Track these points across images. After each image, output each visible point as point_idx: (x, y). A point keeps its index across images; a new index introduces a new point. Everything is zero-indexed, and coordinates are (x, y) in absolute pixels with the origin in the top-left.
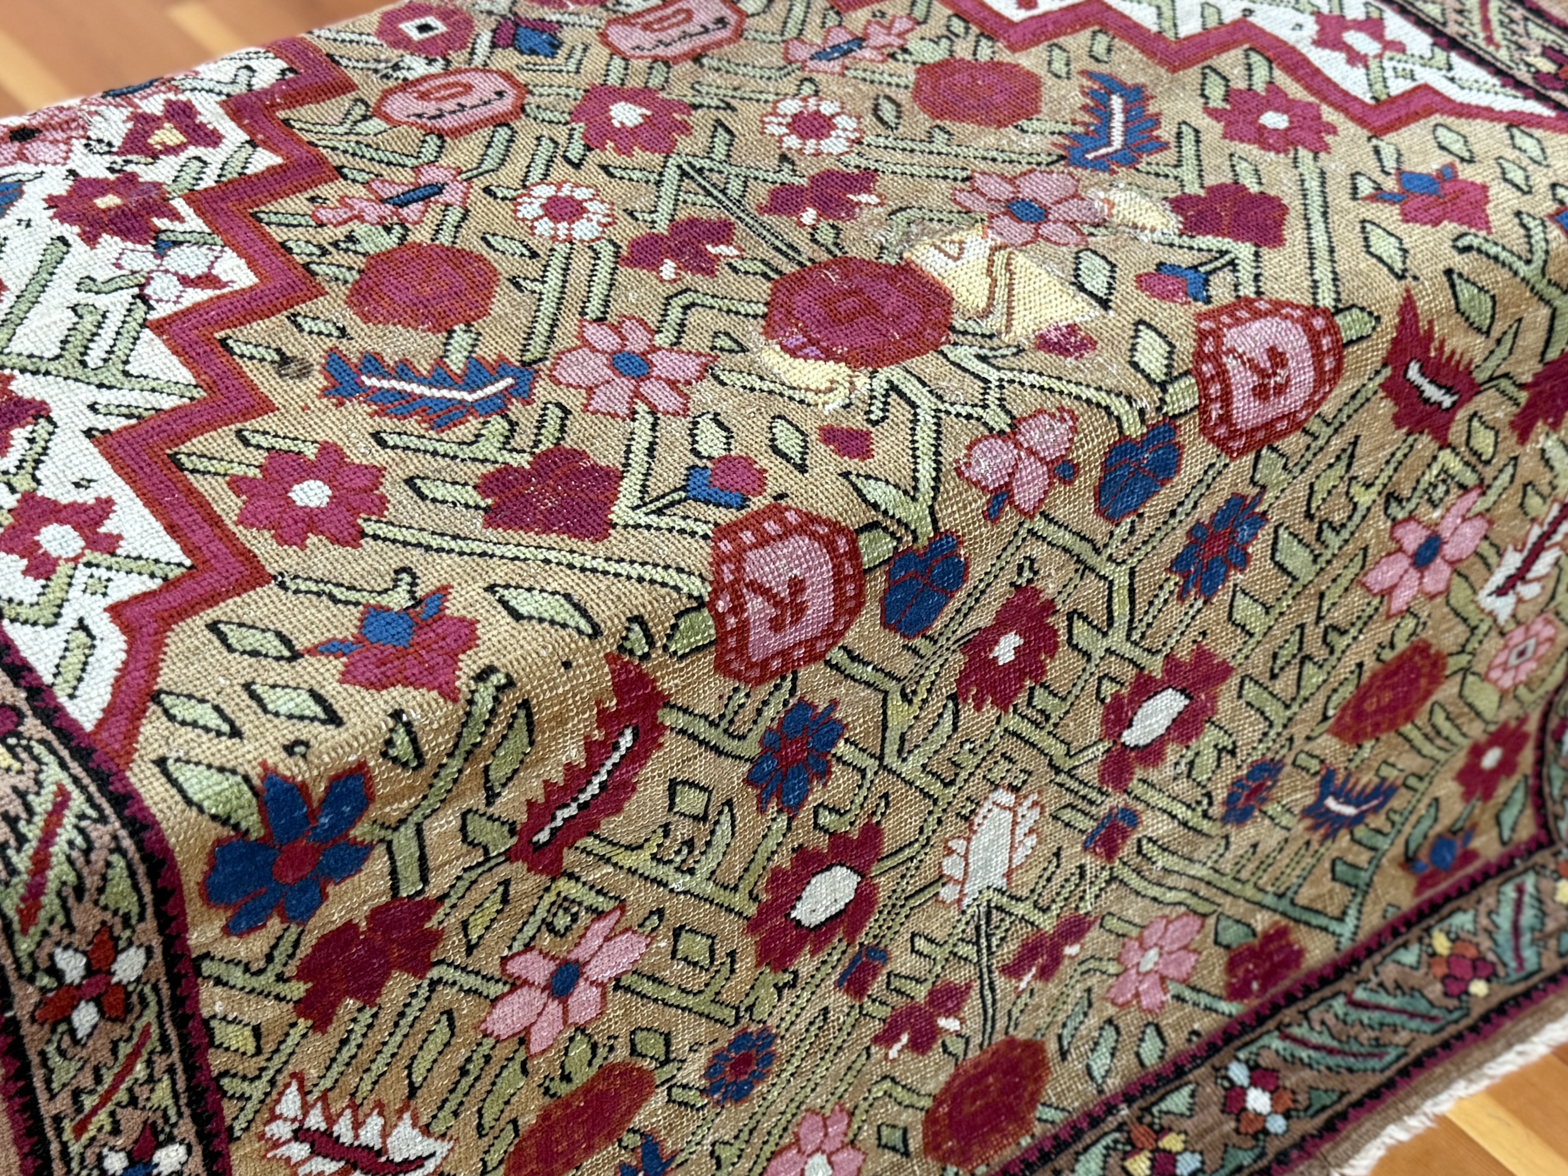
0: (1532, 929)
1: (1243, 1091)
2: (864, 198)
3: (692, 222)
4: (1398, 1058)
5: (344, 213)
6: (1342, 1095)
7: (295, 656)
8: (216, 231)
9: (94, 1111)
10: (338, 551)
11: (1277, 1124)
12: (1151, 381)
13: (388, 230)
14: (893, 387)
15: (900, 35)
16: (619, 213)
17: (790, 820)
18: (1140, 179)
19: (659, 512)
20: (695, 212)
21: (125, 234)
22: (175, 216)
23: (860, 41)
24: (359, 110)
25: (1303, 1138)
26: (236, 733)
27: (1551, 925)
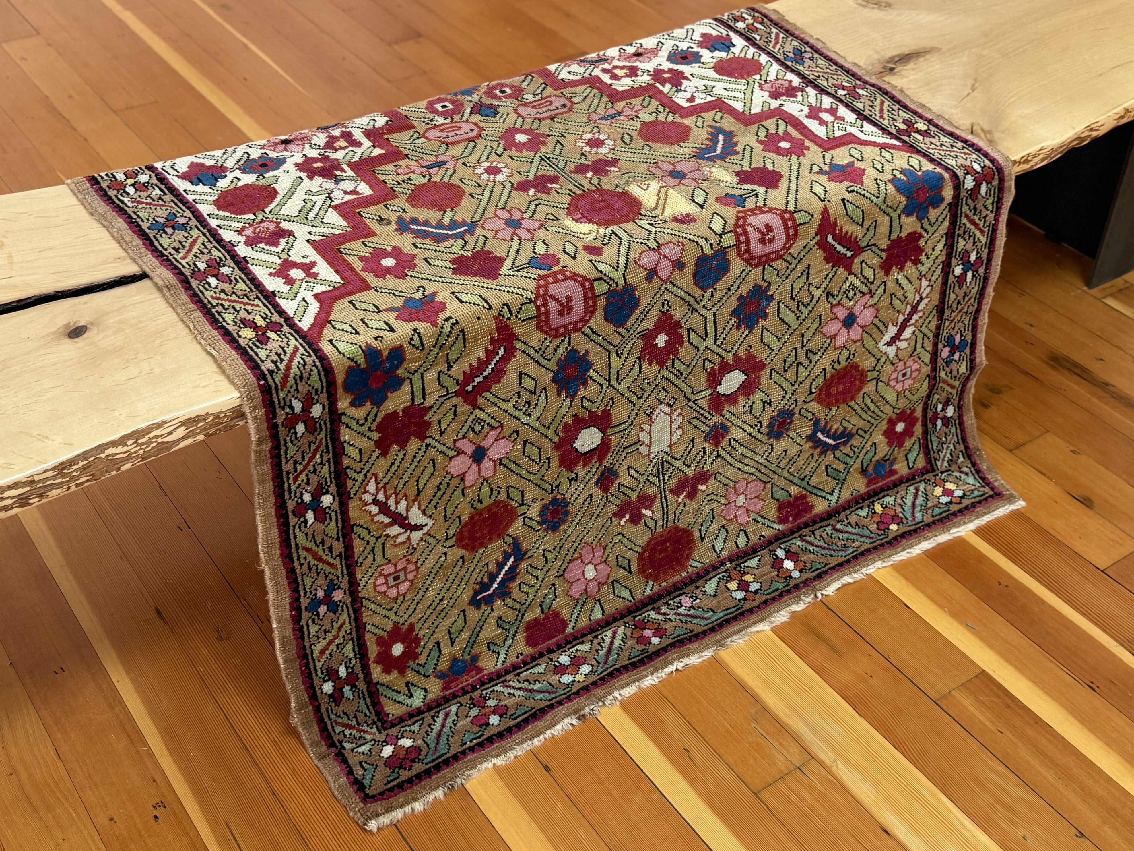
0: (921, 506)
1: (782, 560)
2: (613, 169)
3: (543, 176)
4: (853, 552)
5: (407, 170)
6: (826, 564)
7: (380, 311)
8: (358, 175)
9: (301, 472)
10: (397, 281)
11: (796, 574)
12: (716, 234)
13: (424, 177)
14: (614, 233)
15: (636, 111)
16: (514, 172)
17: (571, 401)
18: (725, 165)
19: (518, 271)
20: (544, 173)
21: (324, 176)
22: (343, 170)
23: (619, 113)
24: (416, 135)
25: (806, 579)
26: (357, 333)
27: (930, 504)
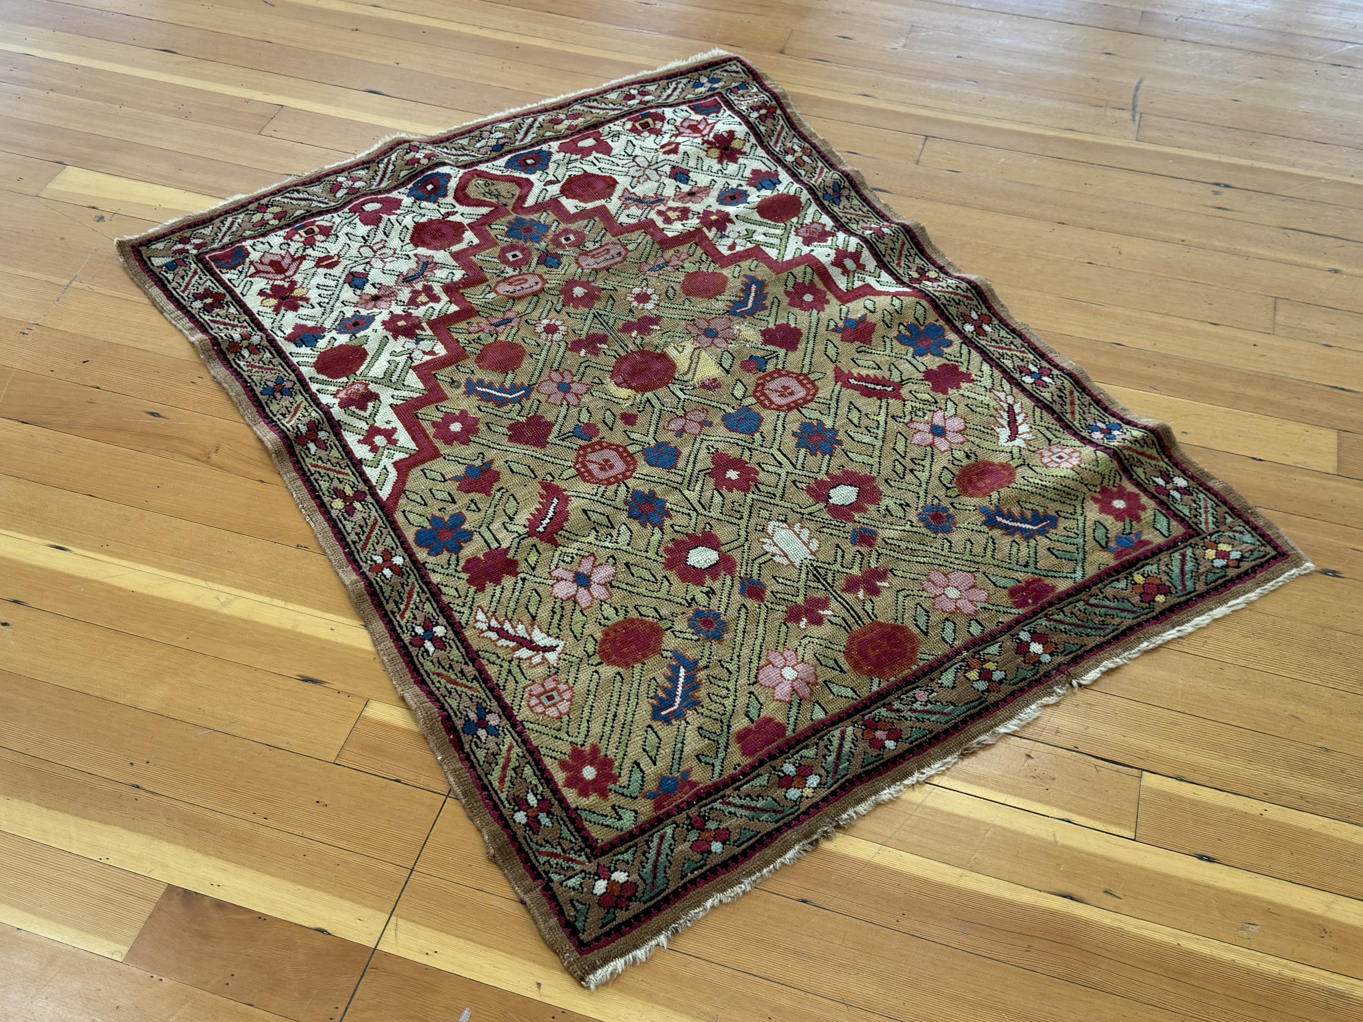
2: (655, 327)
3: (594, 335)
5: (477, 329)
7: (446, 480)
8: (436, 334)
10: (462, 446)
12: (737, 399)
13: (492, 335)
14: (648, 400)
15: (682, 261)
16: (570, 331)
18: (755, 321)
19: (563, 440)
20: (595, 331)
21: (406, 336)
22: (423, 329)
23: (667, 263)
24: (488, 289)
26: (426, 505)
